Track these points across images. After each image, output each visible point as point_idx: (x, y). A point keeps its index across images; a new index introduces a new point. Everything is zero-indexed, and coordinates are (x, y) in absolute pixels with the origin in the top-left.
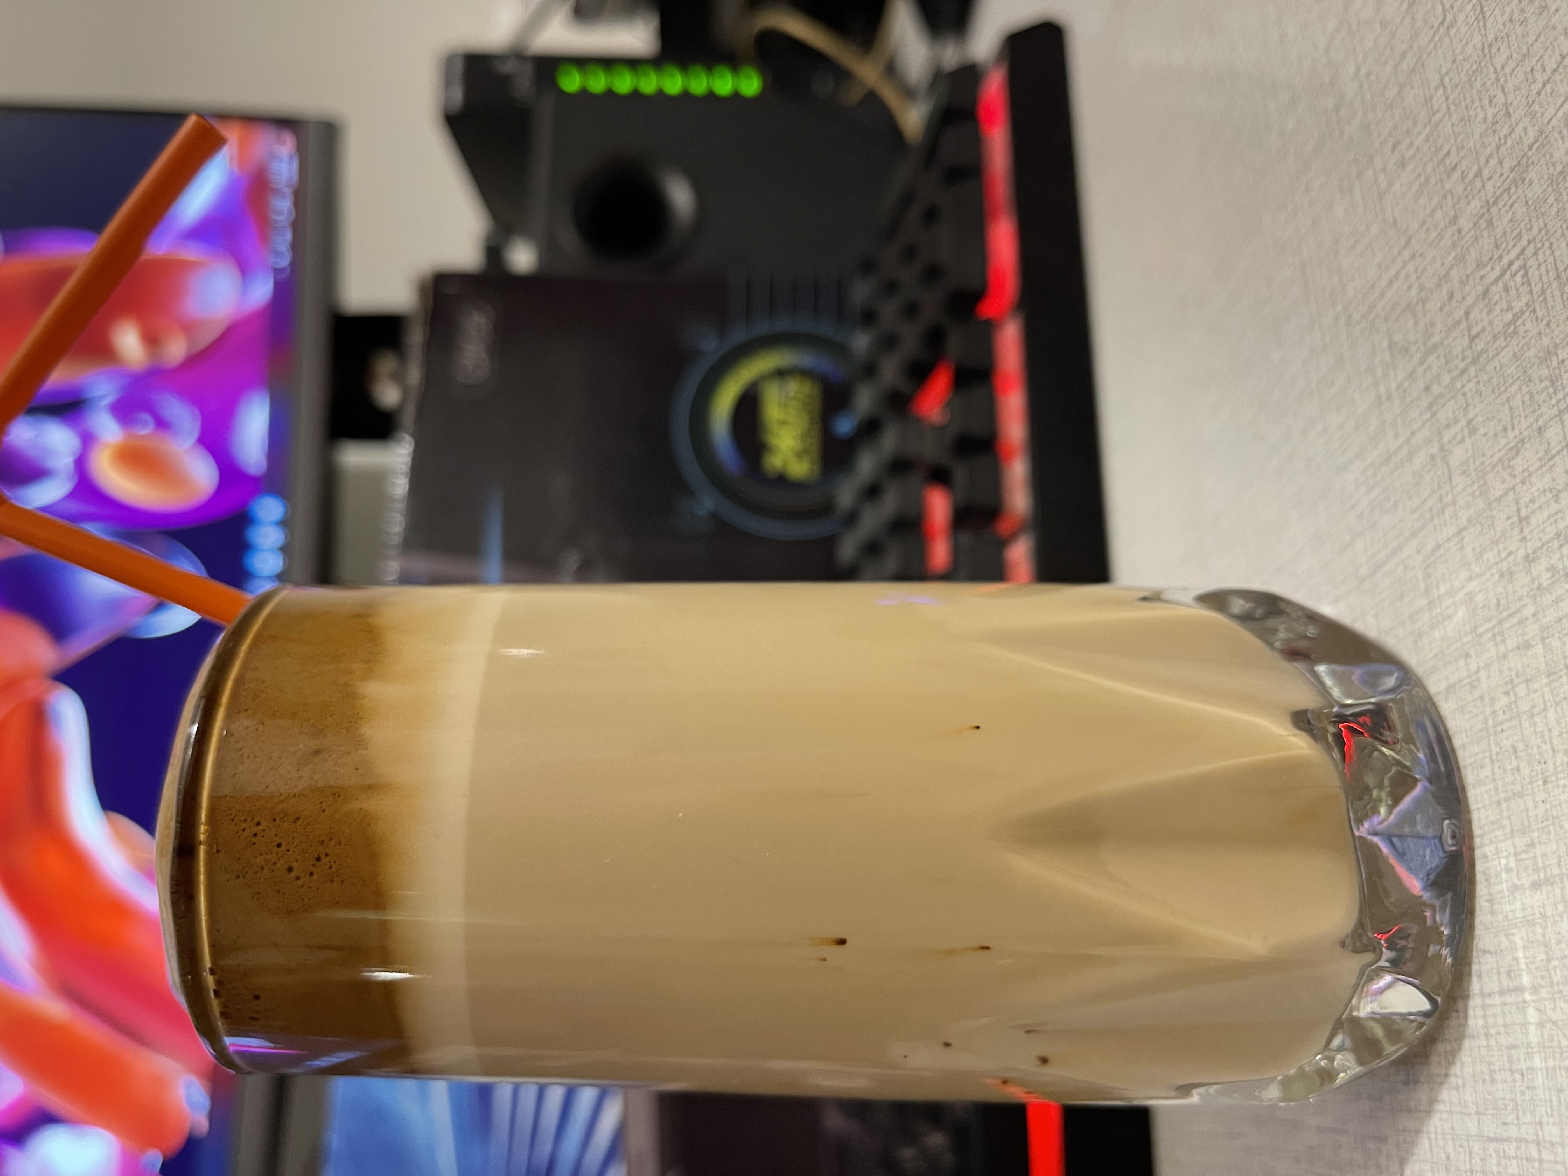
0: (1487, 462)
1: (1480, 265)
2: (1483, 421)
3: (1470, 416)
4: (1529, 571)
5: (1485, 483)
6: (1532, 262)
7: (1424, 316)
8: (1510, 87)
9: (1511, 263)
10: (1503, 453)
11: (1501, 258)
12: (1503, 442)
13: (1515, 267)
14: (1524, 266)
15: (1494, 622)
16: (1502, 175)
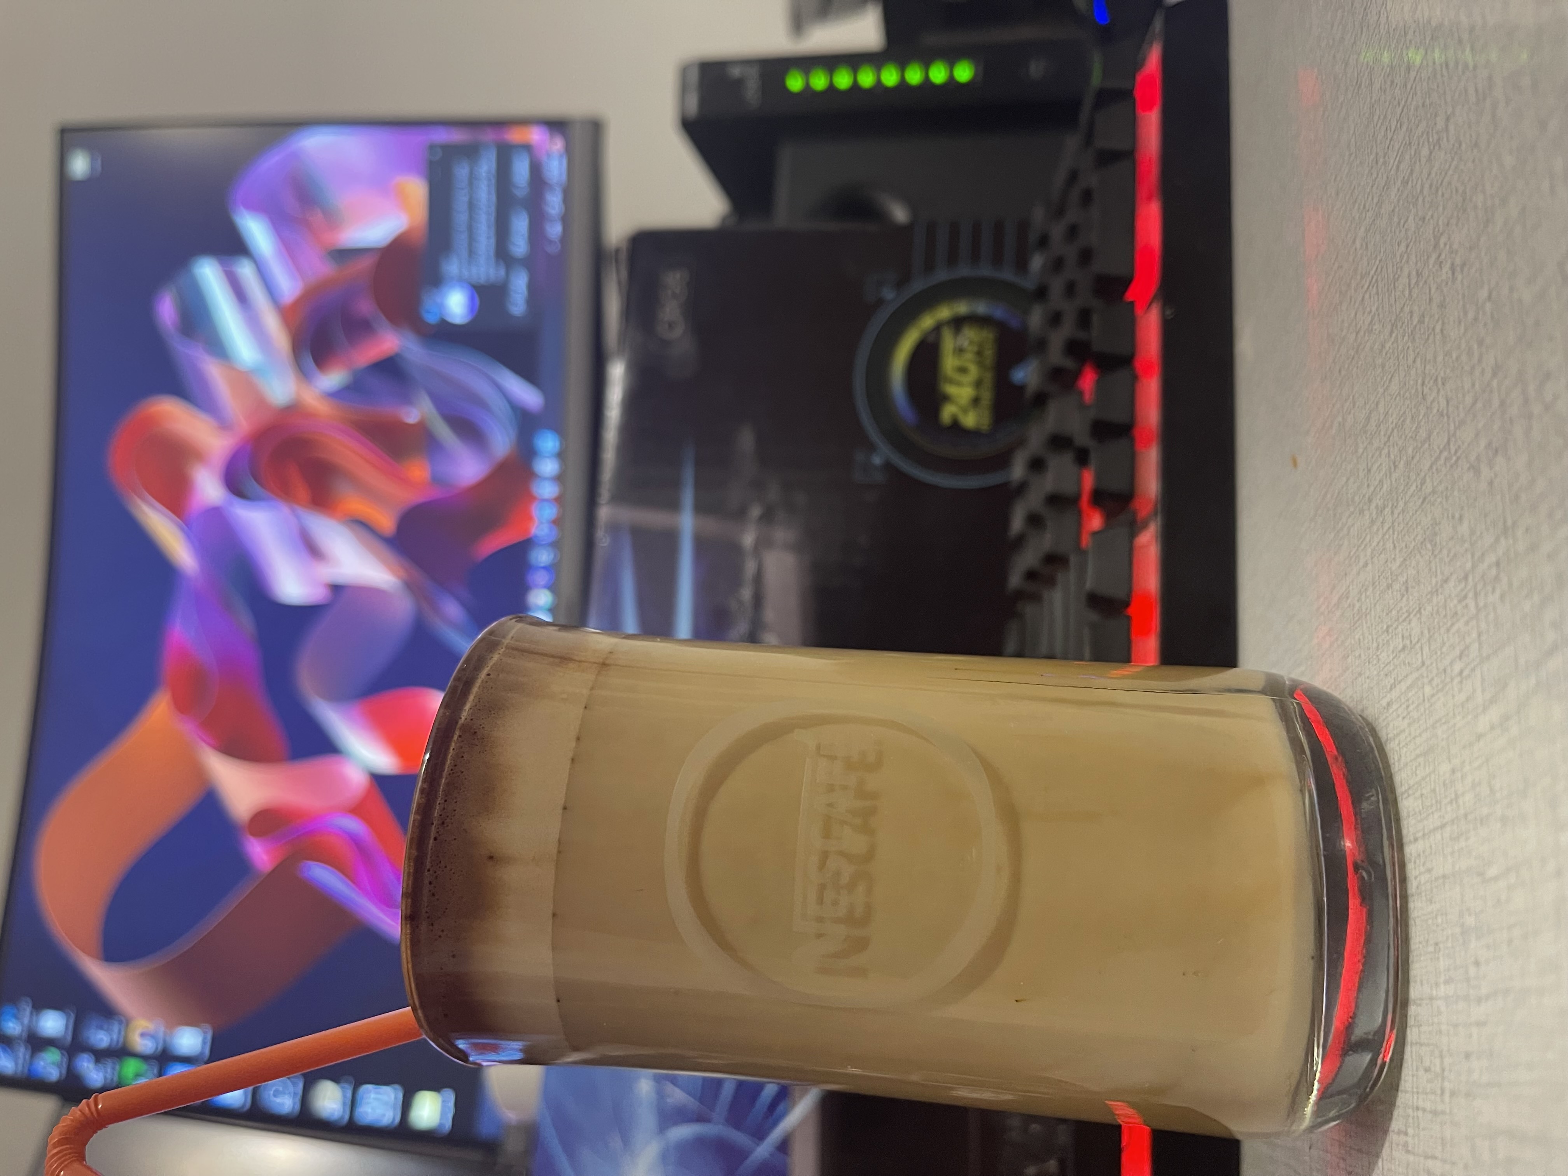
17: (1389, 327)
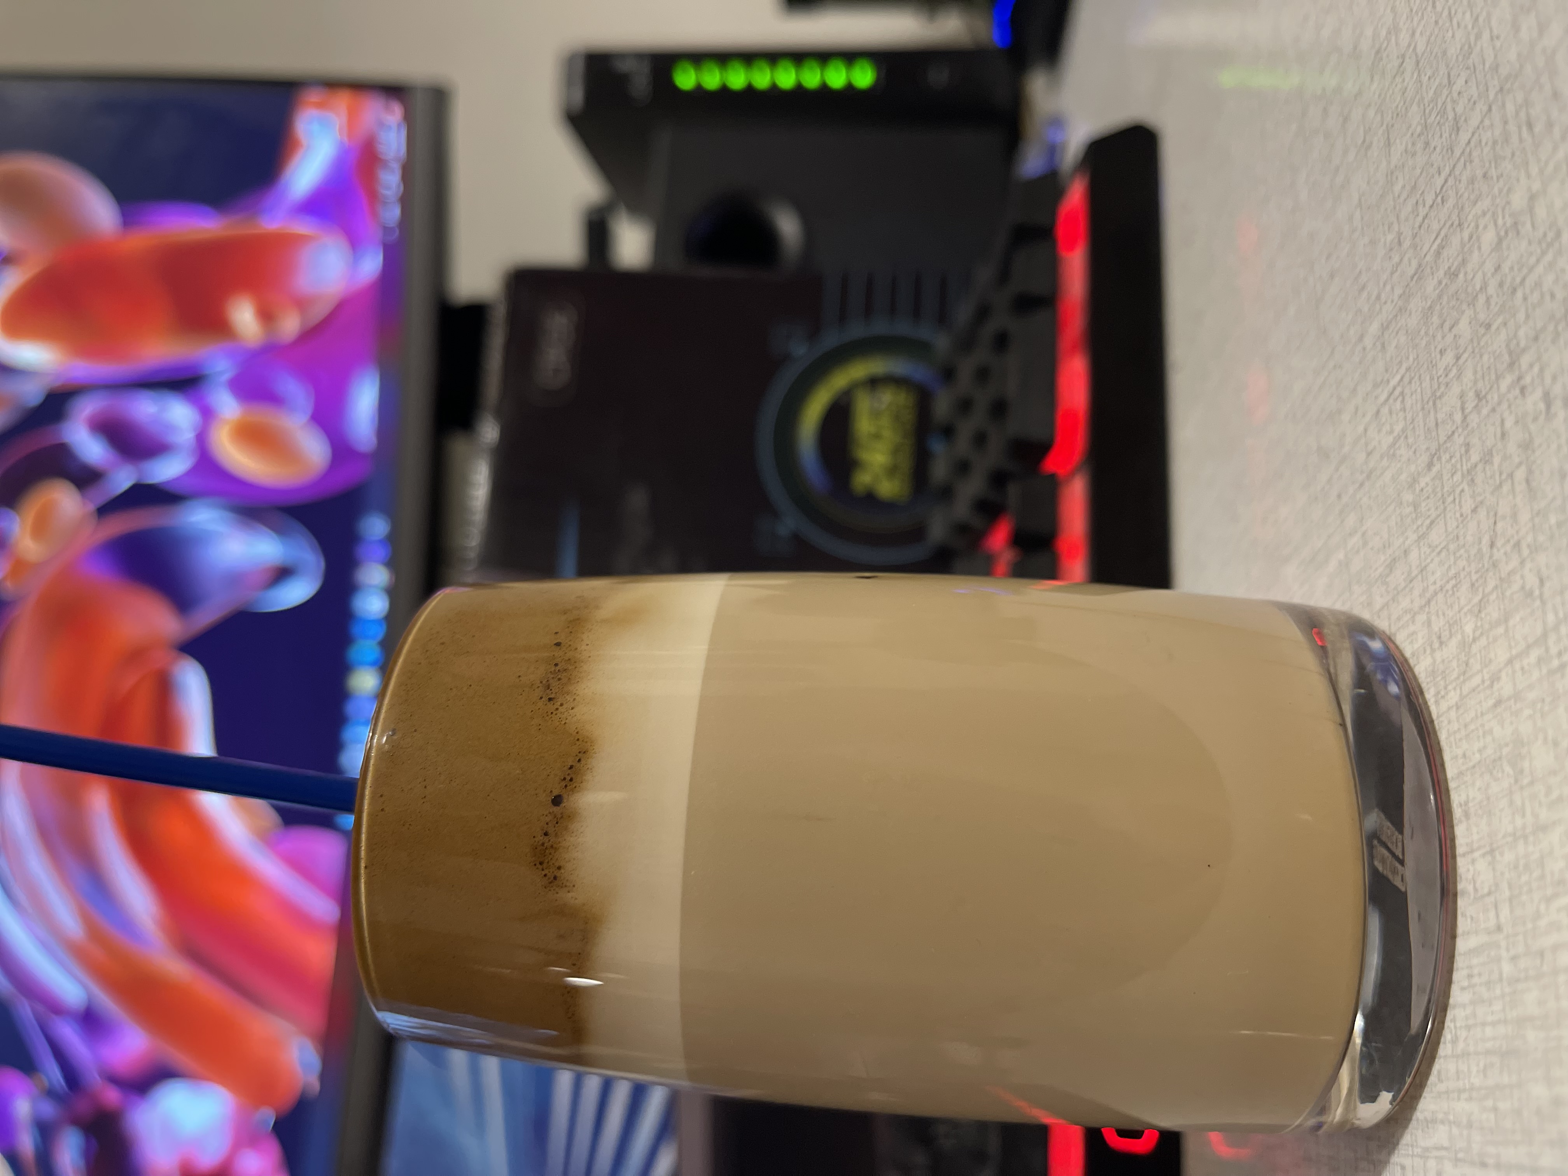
1: (1376, 386)
6: (1407, 391)
8: (1403, 216)
9: (1394, 388)
11: (1388, 381)
13: (1397, 392)
14: (1402, 393)
16: (1392, 301)
17: (1424, 459)
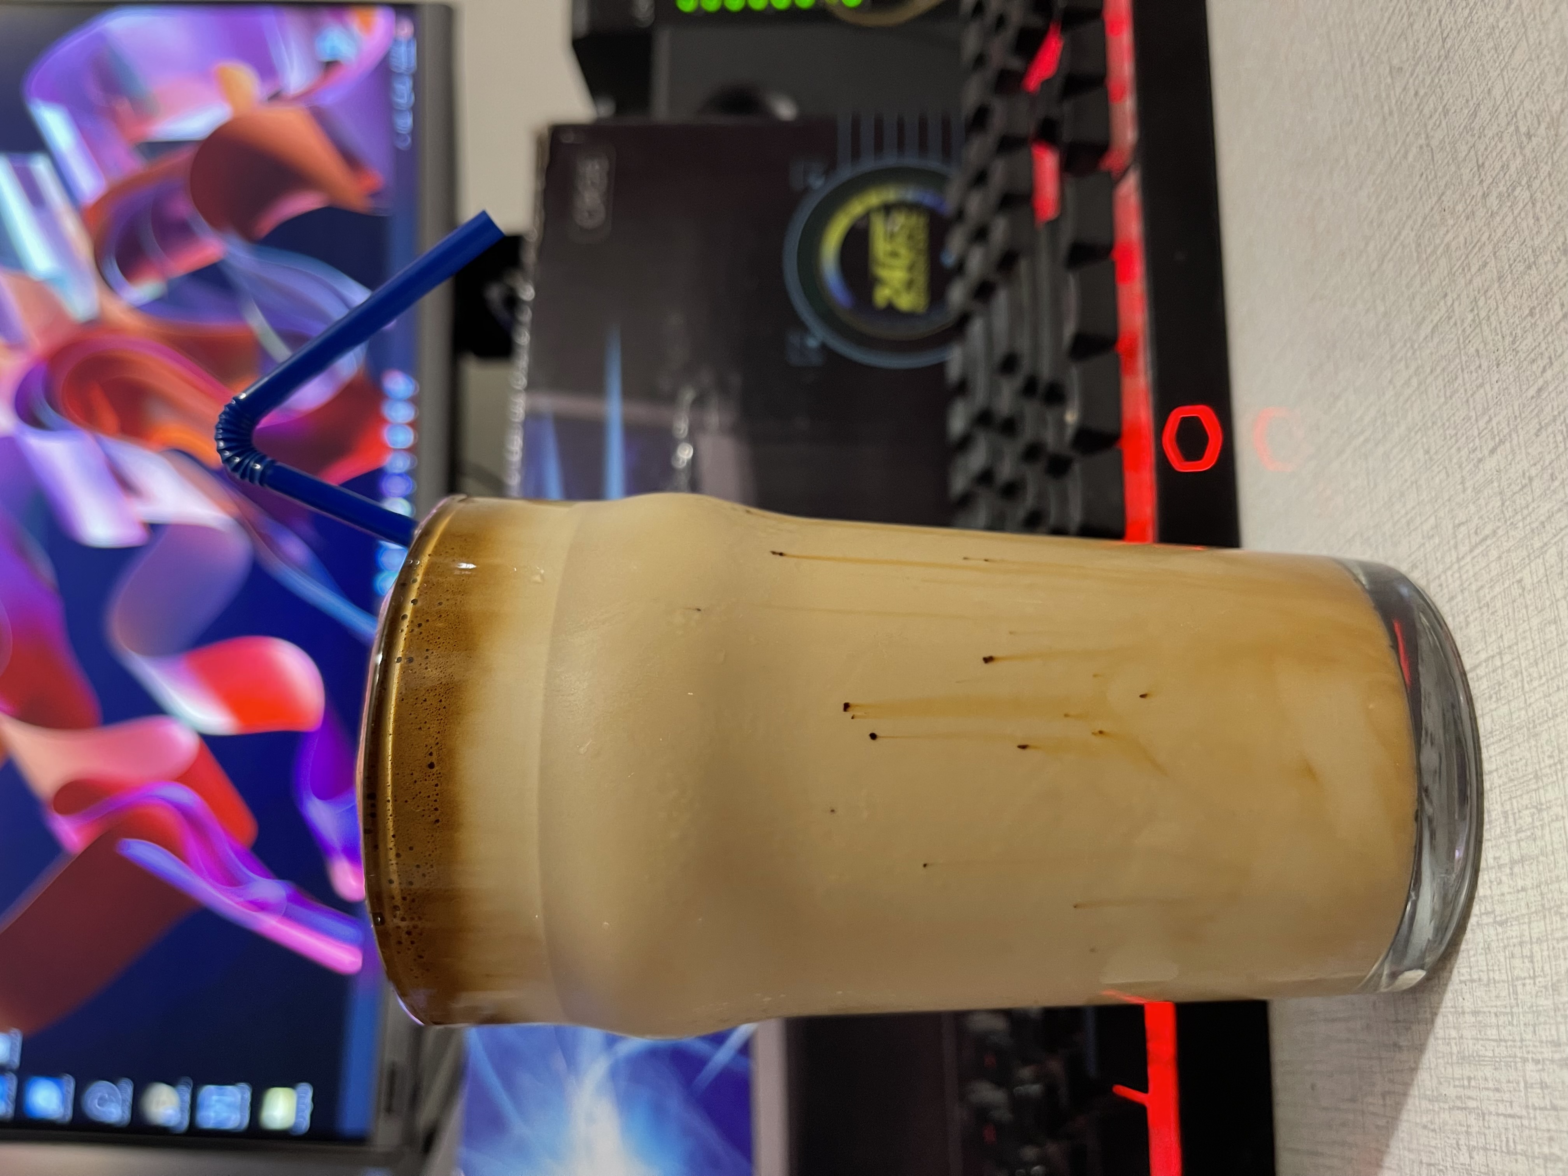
0: (1456, 134)
2: (1454, 101)
3: (1444, 102)
4: (1485, 206)
5: (1456, 151)
7: (1413, 35)
10: (1467, 120)
12: (1466, 111)
15: (1463, 258)
